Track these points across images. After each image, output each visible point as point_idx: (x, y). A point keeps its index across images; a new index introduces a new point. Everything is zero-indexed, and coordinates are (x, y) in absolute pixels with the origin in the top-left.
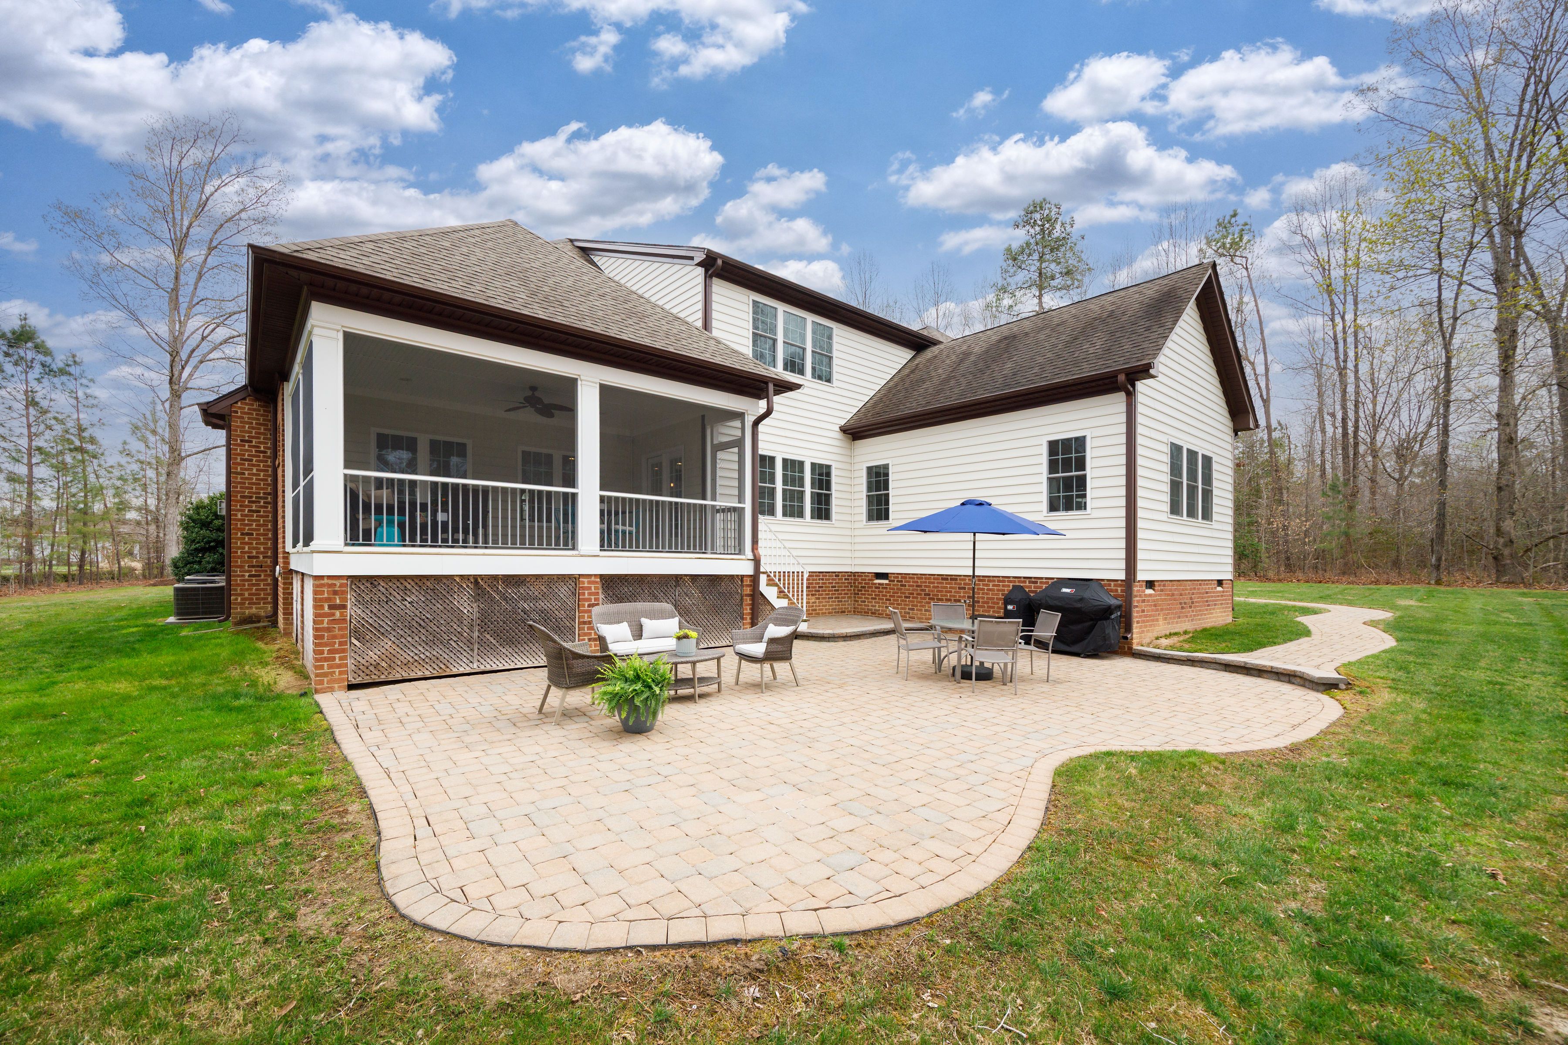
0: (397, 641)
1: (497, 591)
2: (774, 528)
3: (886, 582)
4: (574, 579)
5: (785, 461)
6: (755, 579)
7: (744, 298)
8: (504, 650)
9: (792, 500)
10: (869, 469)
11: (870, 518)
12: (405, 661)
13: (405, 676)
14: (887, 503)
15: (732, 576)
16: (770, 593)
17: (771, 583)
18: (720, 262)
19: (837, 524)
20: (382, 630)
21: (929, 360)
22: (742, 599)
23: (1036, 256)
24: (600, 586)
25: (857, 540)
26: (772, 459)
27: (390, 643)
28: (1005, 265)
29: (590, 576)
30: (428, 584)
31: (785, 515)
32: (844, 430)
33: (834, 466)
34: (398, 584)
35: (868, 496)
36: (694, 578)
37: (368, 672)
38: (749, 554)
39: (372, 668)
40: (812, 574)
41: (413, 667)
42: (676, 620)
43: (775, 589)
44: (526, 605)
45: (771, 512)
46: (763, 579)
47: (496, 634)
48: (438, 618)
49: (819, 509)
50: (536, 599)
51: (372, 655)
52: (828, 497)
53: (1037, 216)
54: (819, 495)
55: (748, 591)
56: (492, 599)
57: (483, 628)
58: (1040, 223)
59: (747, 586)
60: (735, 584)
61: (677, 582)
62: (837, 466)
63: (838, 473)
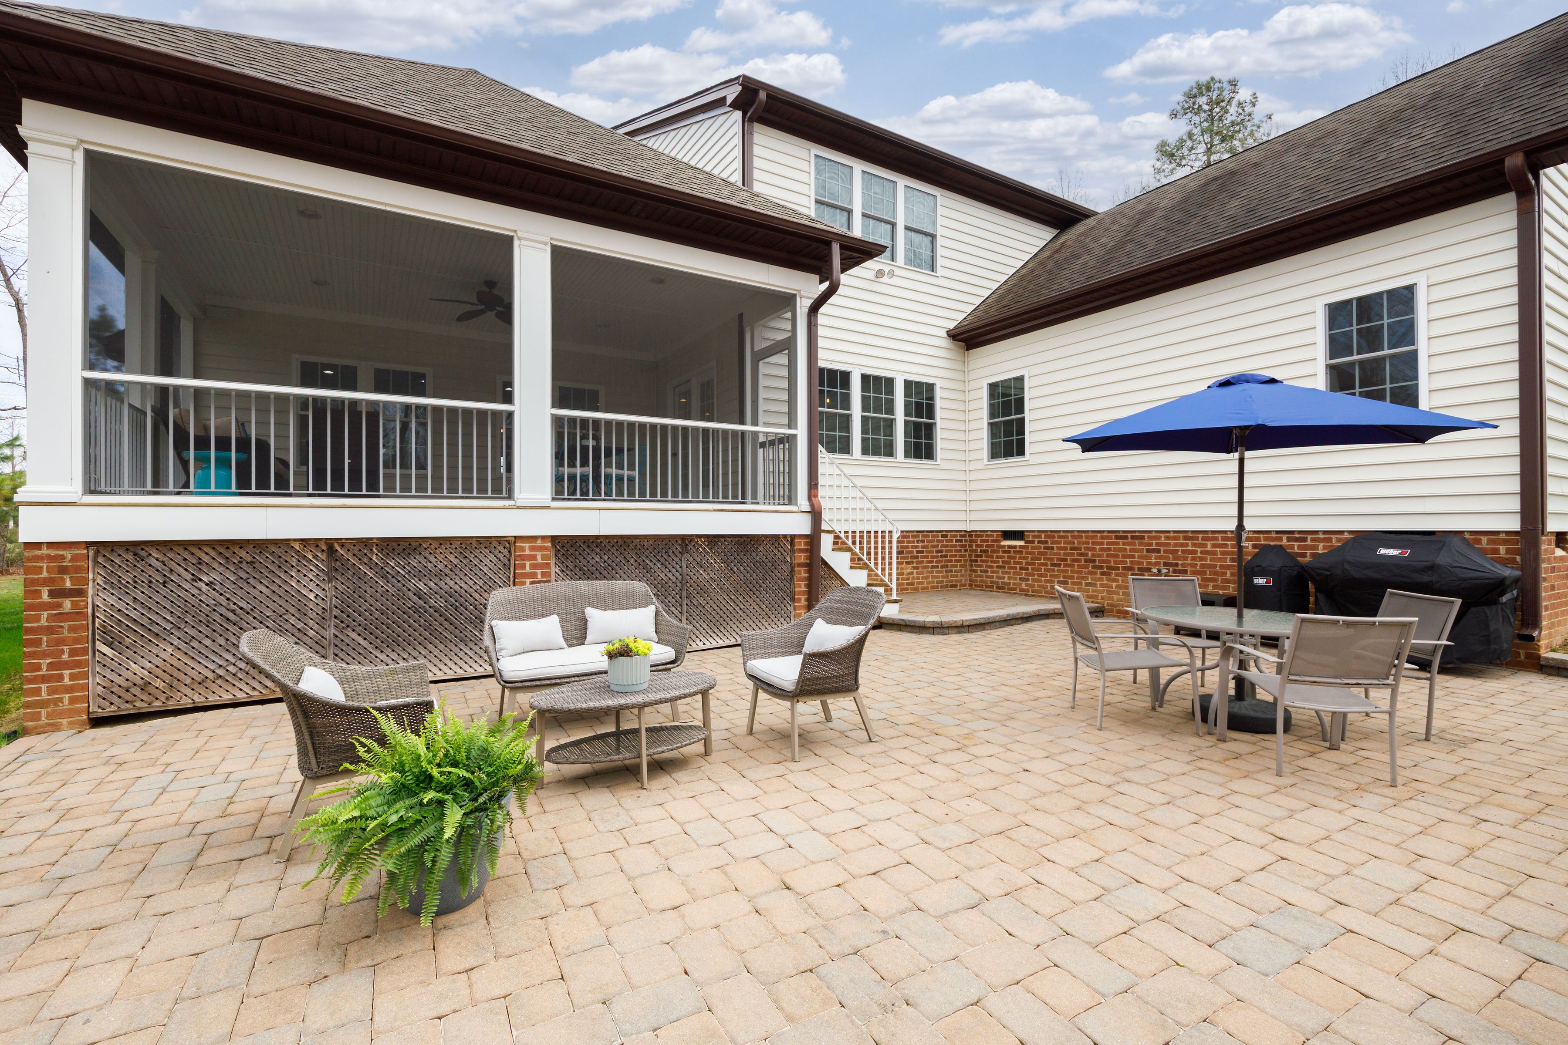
0: (183, 646)
1: (370, 564)
2: (849, 470)
3: (1022, 543)
4: (508, 543)
5: (865, 378)
6: (813, 541)
7: (804, 154)
8: (382, 657)
9: (876, 430)
10: (993, 387)
11: (994, 454)
12: (199, 678)
13: (199, 700)
14: (1021, 431)
15: (776, 537)
16: (839, 562)
17: (839, 544)
18: (762, 95)
19: (944, 465)
20: (155, 629)
21: (1080, 235)
22: (792, 571)
23: (1202, 148)
24: (551, 553)
25: (974, 486)
26: (846, 377)
27: (170, 650)
28: (1158, 164)
29: (534, 538)
30: (243, 553)
31: (865, 452)
32: (955, 335)
33: (939, 384)
34: (186, 555)
35: (991, 425)
36: (713, 540)
37: (128, 696)
38: (803, 503)
39: (134, 690)
40: (905, 534)
41: (214, 687)
42: (652, 609)
43: (848, 555)
44: (421, 585)
45: (845, 447)
46: (826, 542)
47: (367, 631)
48: (262, 608)
49: (917, 446)
50: (440, 575)
51: (137, 670)
52: (929, 430)
53: (1202, 100)
54: (917, 426)
55: (802, 558)
56: (361, 577)
57: (343, 625)
58: (1206, 107)
59: (801, 551)
60: (780, 549)
61: (684, 547)
62: (943, 385)
63: (944, 394)
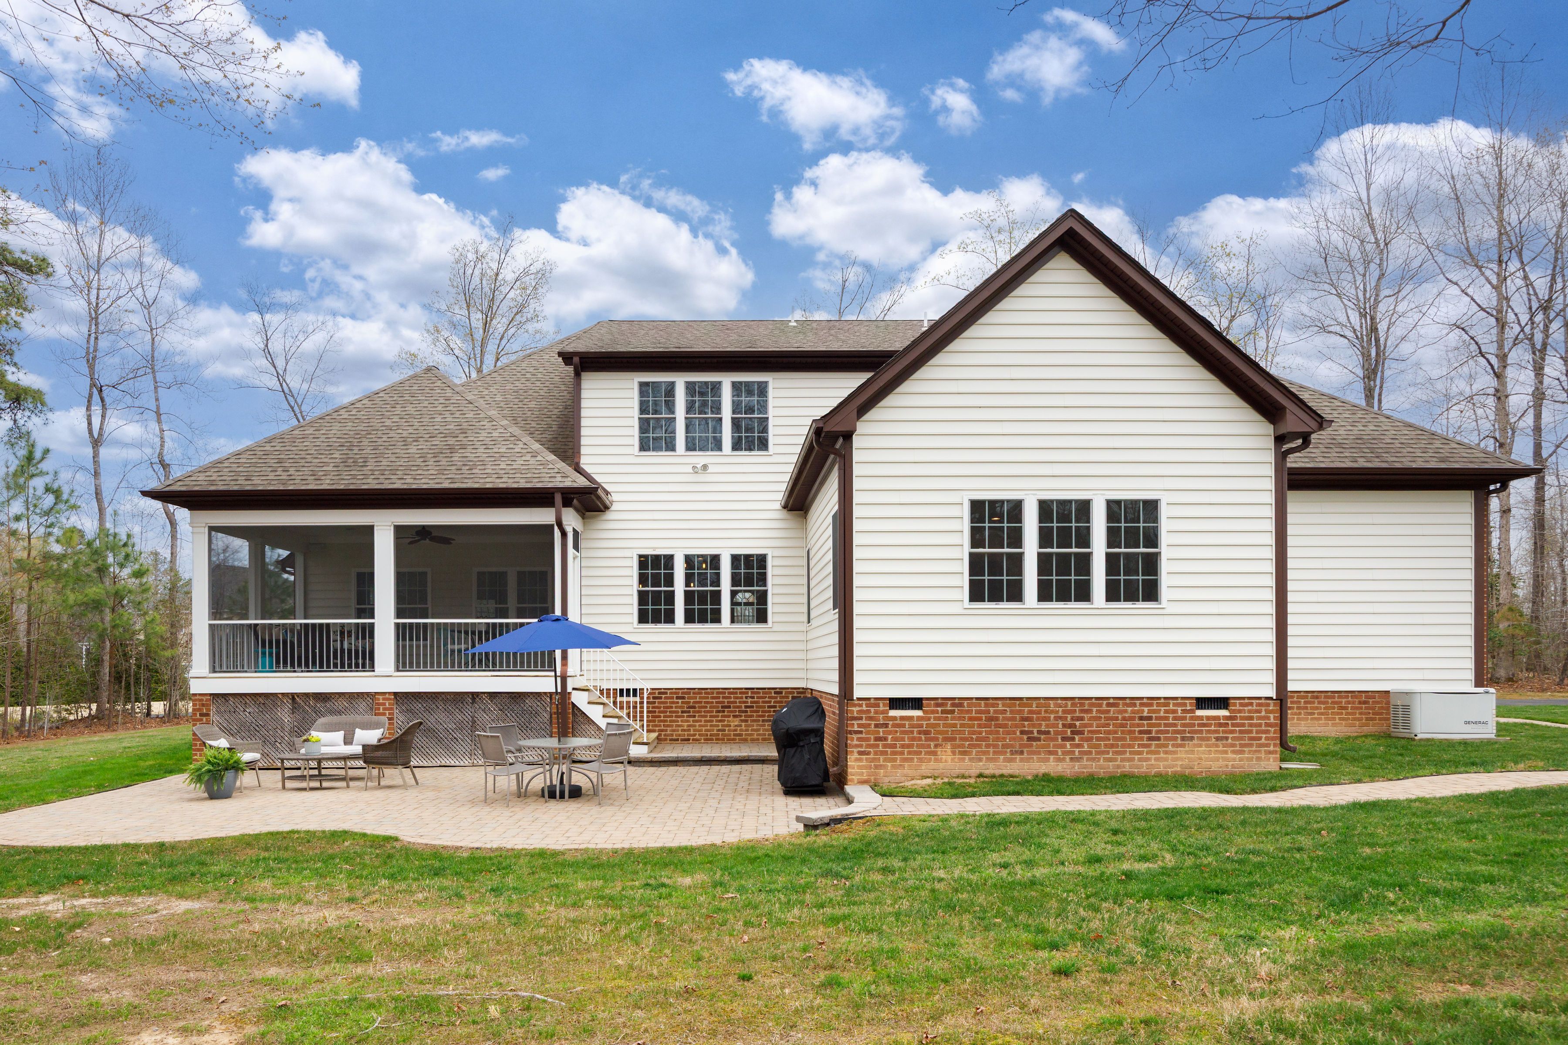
1: (309, 706)
4: (373, 697)
5: (689, 558)
6: (564, 694)
7: (627, 382)
9: (701, 602)
15: (538, 694)
16: (593, 712)
17: (595, 701)
18: (576, 360)
19: (777, 628)
22: (551, 718)
24: (396, 701)
26: (671, 558)
29: (384, 693)
30: (260, 699)
31: (689, 621)
33: (770, 554)
36: (493, 695)
45: (668, 619)
46: (577, 695)
48: (268, 725)
50: (340, 712)
52: (764, 594)
56: (306, 711)
60: (542, 702)
61: (473, 699)
62: (775, 554)
63: (777, 562)
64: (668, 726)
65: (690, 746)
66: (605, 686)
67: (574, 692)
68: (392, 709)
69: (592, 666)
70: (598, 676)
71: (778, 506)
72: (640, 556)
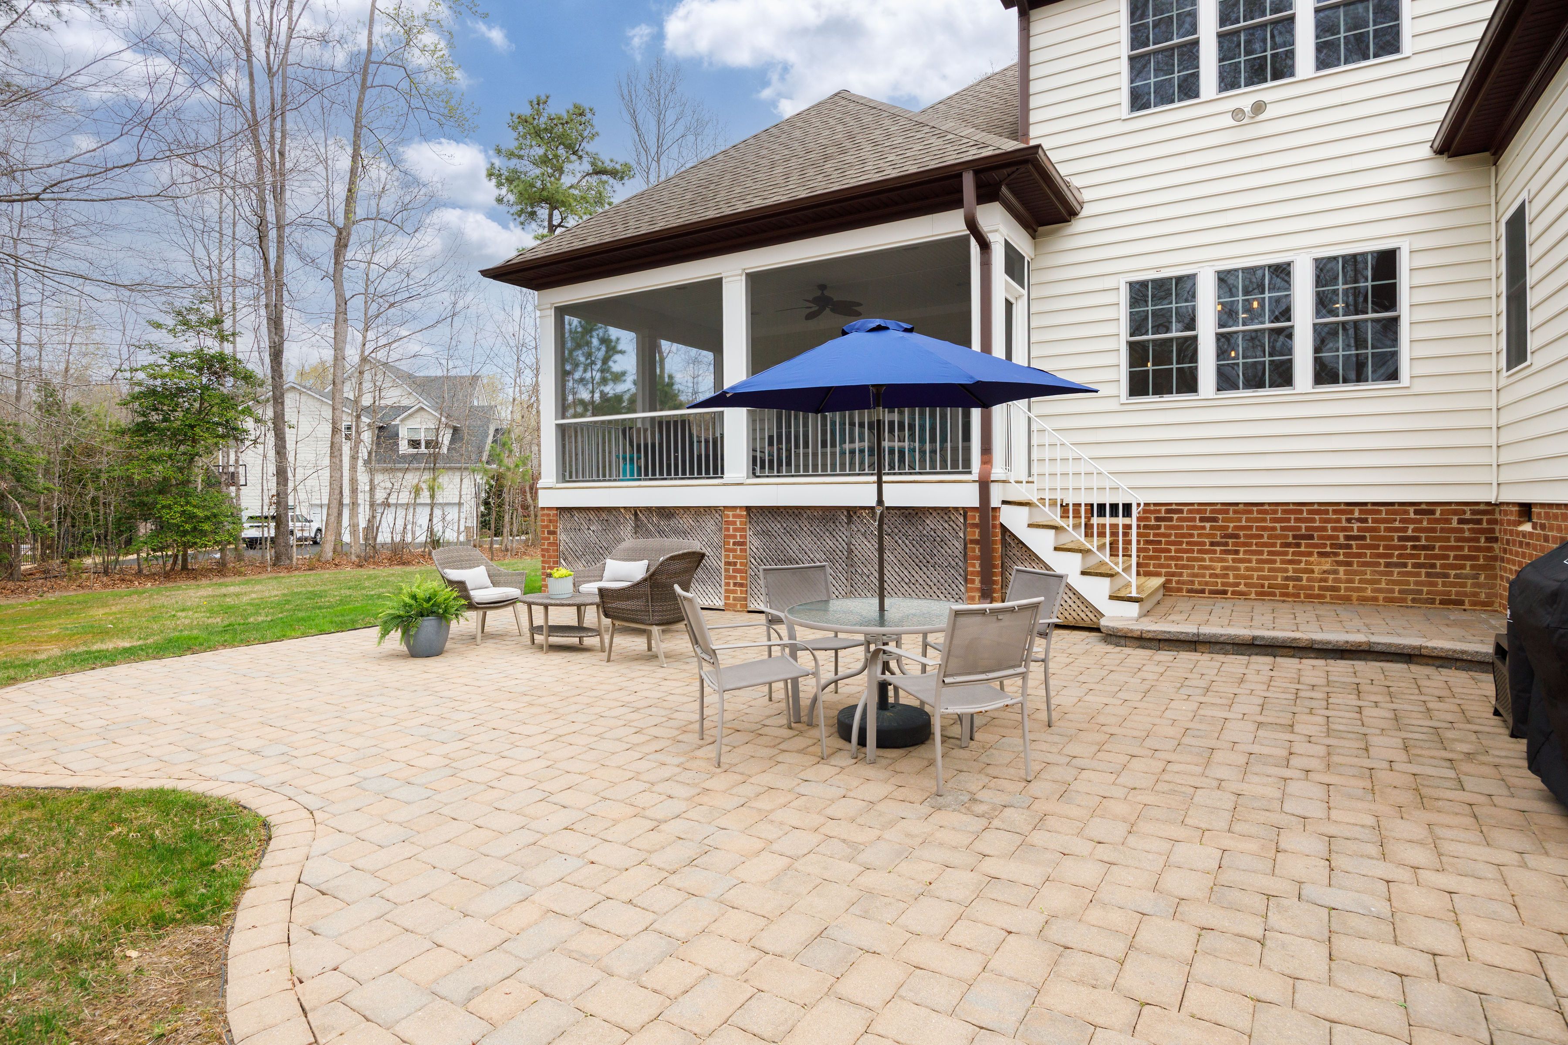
1: (653, 524)
4: (720, 512)
5: (1227, 275)
6: (982, 514)
9: (1254, 352)
10: (1508, 228)
15: (945, 510)
17: (1039, 522)
22: (965, 548)
24: (746, 519)
25: (1501, 418)
29: (734, 508)
30: (604, 515)
31: (1225, 386)
33: (1408, 247)
38: (976, 470)
45: (1190, 385)
46: (1019, 514)
50: (685, 532)
52: (1386, 326)
55: (976, 533)
56: (649, 531)
59: (975, 525)
60: (951, 523)
61: (849, 517)
62: (1415, 247)
63: (1422, 260)
64: (1184, 567)
65: (1228, 604)
66: (1070, 500)
67: (1005, 507)
68: (744, 530)
69: (1047, 468)
70: (1059, 483)
71: (1425, 151)
72: (1131, 284)
